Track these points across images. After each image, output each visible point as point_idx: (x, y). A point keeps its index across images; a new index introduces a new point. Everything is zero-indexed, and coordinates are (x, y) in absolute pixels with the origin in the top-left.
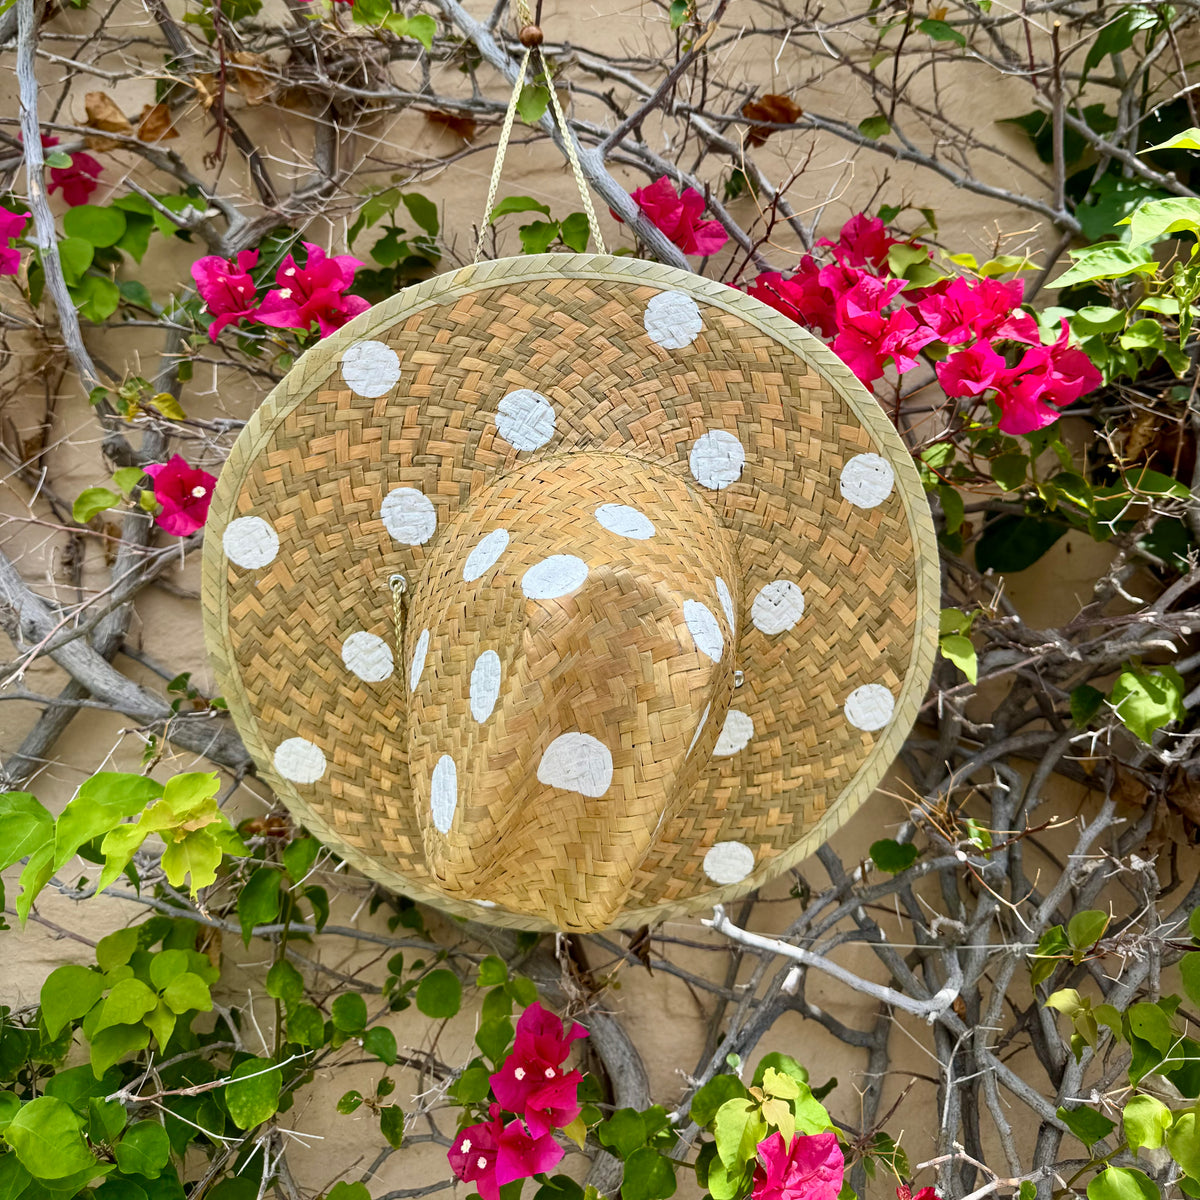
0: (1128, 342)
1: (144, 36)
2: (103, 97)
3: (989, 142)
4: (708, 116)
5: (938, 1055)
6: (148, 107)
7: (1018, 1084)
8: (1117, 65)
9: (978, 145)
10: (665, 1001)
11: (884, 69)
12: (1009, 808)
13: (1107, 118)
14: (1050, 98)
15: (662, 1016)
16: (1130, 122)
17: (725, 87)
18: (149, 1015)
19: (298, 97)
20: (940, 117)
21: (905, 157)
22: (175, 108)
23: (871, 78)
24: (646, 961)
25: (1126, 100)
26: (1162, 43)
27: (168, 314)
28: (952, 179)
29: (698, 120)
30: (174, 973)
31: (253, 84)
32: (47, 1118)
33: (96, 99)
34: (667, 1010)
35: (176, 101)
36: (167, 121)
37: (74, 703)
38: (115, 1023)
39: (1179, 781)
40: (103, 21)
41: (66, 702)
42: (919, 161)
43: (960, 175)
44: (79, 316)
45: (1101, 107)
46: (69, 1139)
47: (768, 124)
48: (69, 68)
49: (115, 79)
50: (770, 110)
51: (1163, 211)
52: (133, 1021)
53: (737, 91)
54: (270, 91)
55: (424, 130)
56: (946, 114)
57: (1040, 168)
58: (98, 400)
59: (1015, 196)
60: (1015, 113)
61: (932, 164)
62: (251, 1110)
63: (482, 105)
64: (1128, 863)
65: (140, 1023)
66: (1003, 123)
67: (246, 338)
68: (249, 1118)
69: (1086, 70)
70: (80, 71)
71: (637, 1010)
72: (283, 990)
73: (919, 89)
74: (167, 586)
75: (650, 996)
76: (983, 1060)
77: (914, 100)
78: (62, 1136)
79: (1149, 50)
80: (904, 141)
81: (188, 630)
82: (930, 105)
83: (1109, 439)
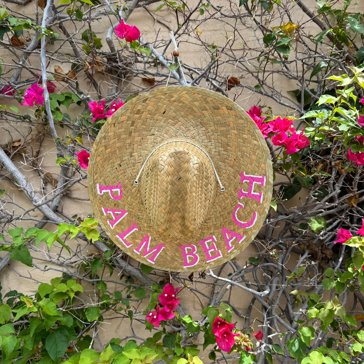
0: (316, 138)
1: (69, 53)
2: (59, 67)
3: (285, 96)
4: (217, 81)
5: (263, 312)
6: (70, 71)
7: (282, 321)
8: (318, 78)
9: (282, 96)
10: (194, 306)
11: (260, 76)
12: (282, 256)
13: (315, 92)
14: (301, 84)
15: (193, 309)
16: (320, 91)
17: (220, 77)
18: (68, 291)
19: (110, 71)
20: (273, 89)
21: (265, 95)
22: (77, 72)
23: (257, 77)
24: (192, 281)
25: (320, 85)
26: (329, 72)
27: (76, 122)
28: (276, 101)
29: (214, 82)
30: (73, 284)
31: (100, 66)
32: (48, 303)
33: (57, 67)
34: (194, 308)
35: (78, 70)
36: (75, 75)
37: (46, 221)
38: (60, 291)
39: (324, 247)
40: (61, 46)
41: (43, 221)
42: (268, 96)
43: (278, 101)
44: (54, 119)
45: (314, 89)
46: (53, 308)
47: (231, 84)
48: (50, 58)
49: (63, 62)
50: (232, 81)
51: (326, 97)
52: (64, 292)
53: (223, 78)
54: (104, 68)
55: (141, 83)
56: (275, 88)
57: (298, 104)
58: (57, 142)
59: (291, 106)
60: (292, 90)
61: (271, 97)
62: (92, 317)
63: (159, 74)
64: (311, 263)
65: (66, 293)
66: (289, 92)
67: (95, 130)
68: (91, 319)
69: (311, 78)
70: (53, 59)
71: (187, 307)
72: (102, 288)
73: (269, 82)
74: (69, 196)
75: (190, 304)
76: (274, 314)
77: (267, 84)
78: (52, 307)
79: (326, 74)
80: (265, 91)
81: (74, 208)
82: (271, 86)
83: (311, 158)
